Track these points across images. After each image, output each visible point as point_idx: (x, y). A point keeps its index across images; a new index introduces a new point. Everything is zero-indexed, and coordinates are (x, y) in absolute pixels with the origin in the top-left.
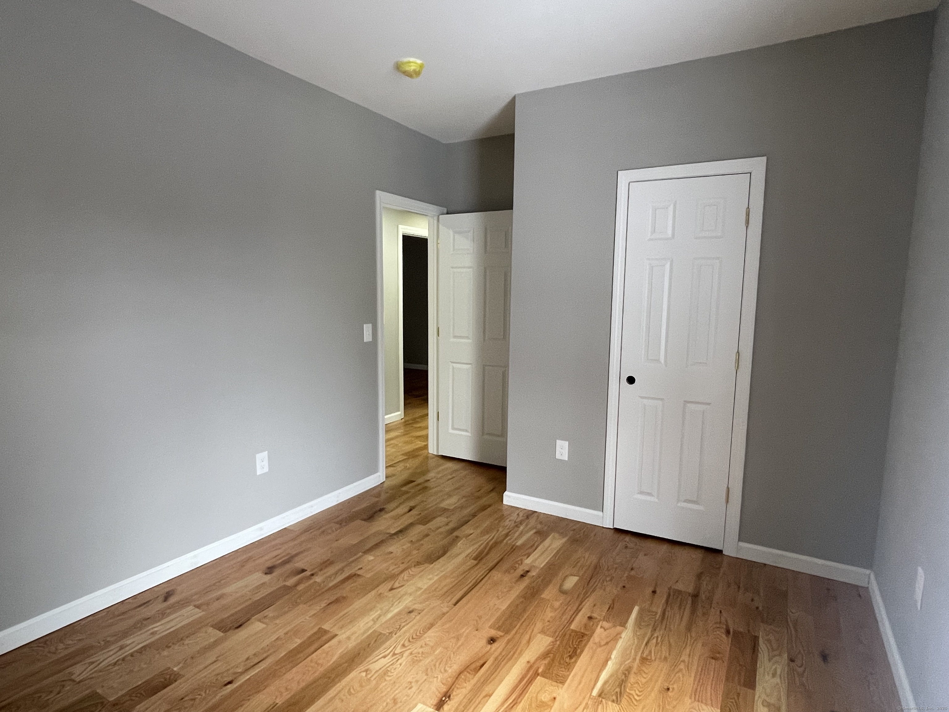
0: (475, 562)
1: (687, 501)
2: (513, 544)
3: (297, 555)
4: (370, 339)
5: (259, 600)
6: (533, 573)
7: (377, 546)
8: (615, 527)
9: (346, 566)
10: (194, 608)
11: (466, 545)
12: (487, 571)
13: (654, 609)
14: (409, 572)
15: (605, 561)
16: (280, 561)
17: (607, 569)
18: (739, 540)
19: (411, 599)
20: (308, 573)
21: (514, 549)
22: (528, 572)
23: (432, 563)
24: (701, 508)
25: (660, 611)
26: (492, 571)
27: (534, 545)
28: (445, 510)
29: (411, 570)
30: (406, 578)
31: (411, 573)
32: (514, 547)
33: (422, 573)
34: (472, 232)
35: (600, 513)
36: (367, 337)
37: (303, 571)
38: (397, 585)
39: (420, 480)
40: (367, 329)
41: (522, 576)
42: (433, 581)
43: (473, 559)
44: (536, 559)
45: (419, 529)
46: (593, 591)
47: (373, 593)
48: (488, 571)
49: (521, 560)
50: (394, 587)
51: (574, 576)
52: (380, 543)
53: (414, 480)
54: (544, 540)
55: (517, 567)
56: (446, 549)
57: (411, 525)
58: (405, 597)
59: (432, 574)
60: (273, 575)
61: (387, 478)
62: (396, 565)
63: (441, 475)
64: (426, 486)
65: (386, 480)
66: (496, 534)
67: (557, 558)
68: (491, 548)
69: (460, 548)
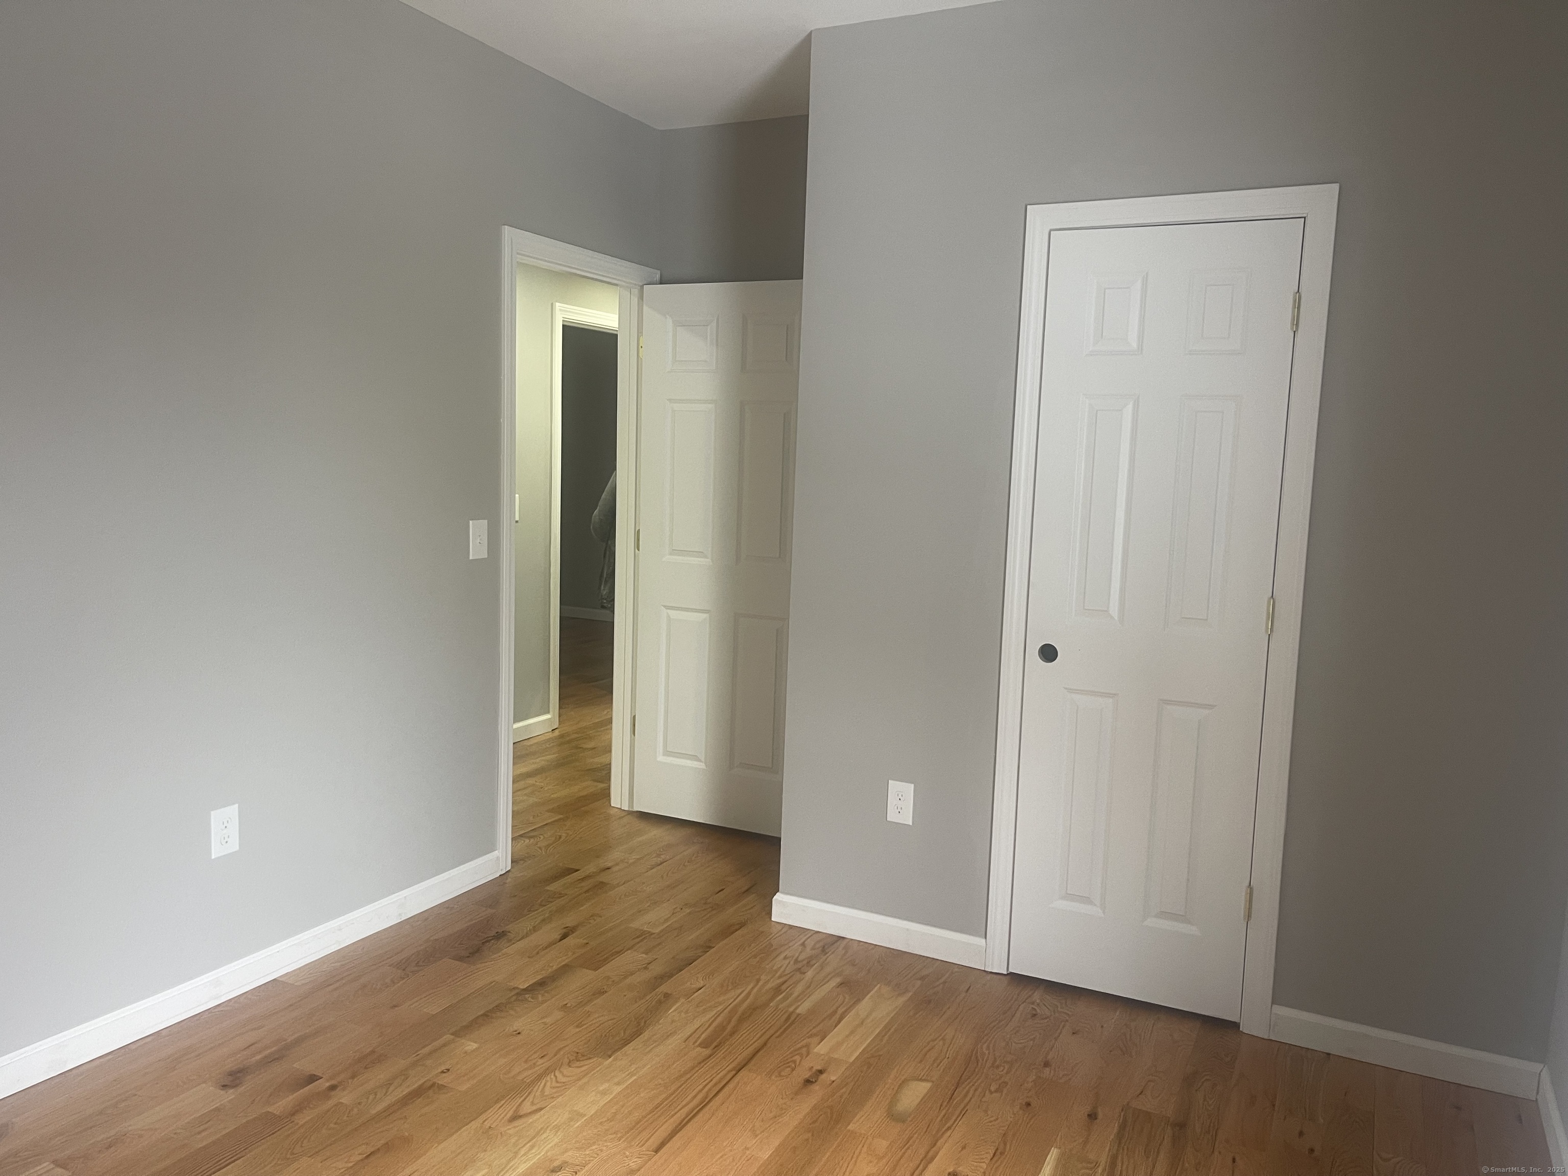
0: (707, 1052)
1: (1163, 915)
2: (791, 1009)
3: (299, 1041)
4: (484, 555)
5: (205, 1147)
6: (832, 1076)
7: (487, 1016)
8: (1011, 970)
9: (414, 1065)
10: (52, 1166)
11: (687, 1012)
12: (729, 1071)
13: (1092, 1156)
14: (556, 1077)
15: (988, 1048)
16: (258, 1057)
17: (993, 1064)
18: (1273, 1003)
19: (556, 1140)
20: (323, 1084)
21: (791, 1021)
22: (821, 1072)
23: (610, 1057)
24: (1193, 930)
25: (1104, 1159)
26: (741, 1074)
27: (835, 1012)
28: (642, 935)
29: (561, 1072)
30: (547, 1091)
31: (561, 1078)
32: (792, 1018)
33: (585, 1080)
34: (714, 324)
35: (982, 941)
36: (477, 549)
37: (312, 1079)
38: (527, 1107)
39: (590, 868)
40: (477, 530)
41: (808, 1082)
42: (611, 1097)
43: (699, 1045)
44: (839, 1044)
45: (584, 978)
46: (963, 1113)
47: (474, 1125)
48: (734, 1072)
49: (807, 1046)
50: (522, 1113)
51: (921, 1080)
52: (492, 1011)
53: (577, 868)
54: (859, 1001)
55: (798, 1063)
56: (642, 1024)
57: (565, 970)
58: (545, 1136)
59: (609, 1080)
60: (241, 1089)
61: (514, 864)
62: (526, 1062)
63: (638, 857)
64: (601, 880)
65: (512, 867)
66: (753, 988)
67: (885, 1041)
68: (741, 1021)
69: (673, 1021)
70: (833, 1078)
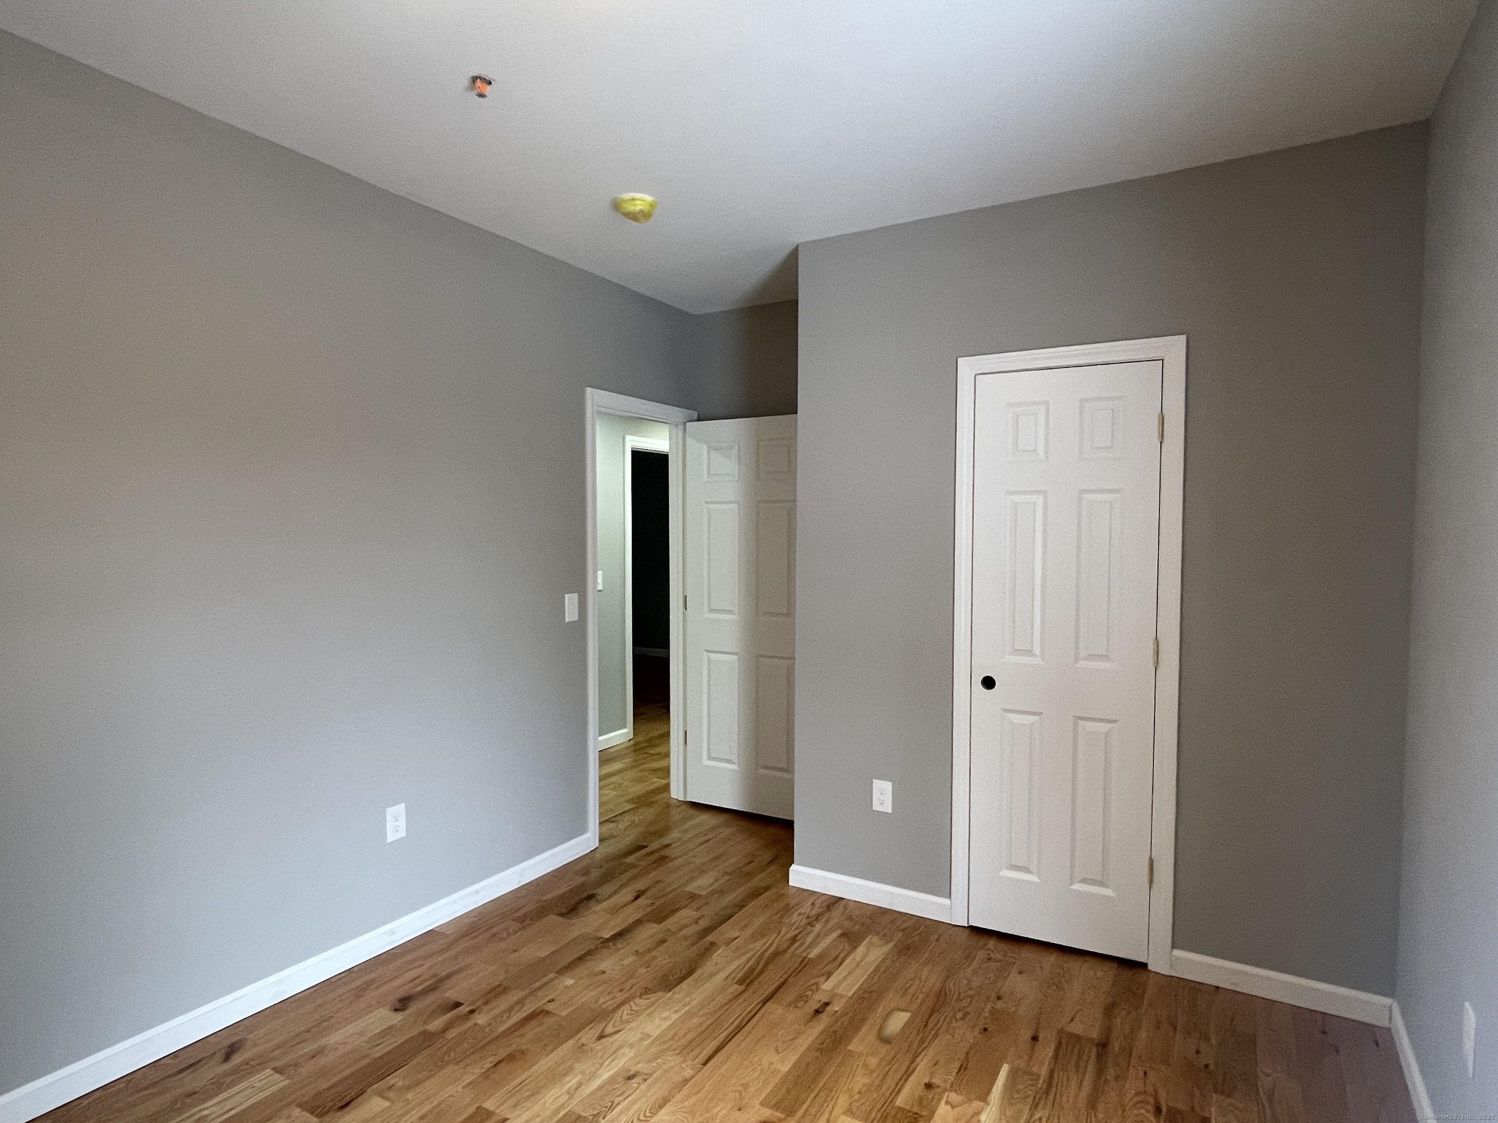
0: (742, 988)
1: (1086, 881)
2: (804, 954)
3: (448, 977)
4: (575, 618)
5: (381, 1057)
6: (836, 1007)
7: (580, 960)
8: (971, 924)
9: (530, 994)
10: (272, 1072)
11: (727, 956)
12: (759, 1003)
13: (1035, 1069)
14: (631, 1006)
15: (954, 985)
16: (421, 987)
17: (958, 998)
18: (1173, 946)
19: (631, 1055)
20: (464, 1009)
21: (805, 964)
22: (827, 1004)
23: (670, 991)
24: (1109, 892)
25: (1044, 1073)
26: (767, 1005)
27: (838, 957)
28: (693, 897)
29: (635, 1003)
30: (625, 1017)
31: (634, 1007)
32: (805, 961)
33: (653, 1008)
34: (736, 448)
35: (946, 901)
36: (571, 614)
37: (458, 1005)
38: (610, 1029)
39: (655, 846)
40: (571, 601)
41: (818, 1012)
42: (671, 1022)
43: (736, 983)
44: (841, 982)
45: (650, 930)
46: (935, 1037)
47: (571, 1042)
48: (762, 1004)
49: (817, 984)
50: (605, 1034)
51: (903, 1010)
52: (585, 955)
53: (645, 845)
54: (855, 948)
55: (809, 997)
56: (694, 966)
57: (638, 923)
58: (622, 1051)
59: (670, 1009)
60: (407, 1012)
61: (601, 842)
62: (609, 993)
63: (690, 836)
64: (664, 854)
65: (600, 844)
66: (776, 938)
67: (875, 980)
68: (767, 964)
69: (717, 964)
70: (836, 1009)
